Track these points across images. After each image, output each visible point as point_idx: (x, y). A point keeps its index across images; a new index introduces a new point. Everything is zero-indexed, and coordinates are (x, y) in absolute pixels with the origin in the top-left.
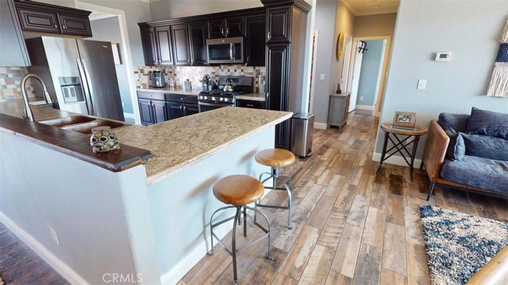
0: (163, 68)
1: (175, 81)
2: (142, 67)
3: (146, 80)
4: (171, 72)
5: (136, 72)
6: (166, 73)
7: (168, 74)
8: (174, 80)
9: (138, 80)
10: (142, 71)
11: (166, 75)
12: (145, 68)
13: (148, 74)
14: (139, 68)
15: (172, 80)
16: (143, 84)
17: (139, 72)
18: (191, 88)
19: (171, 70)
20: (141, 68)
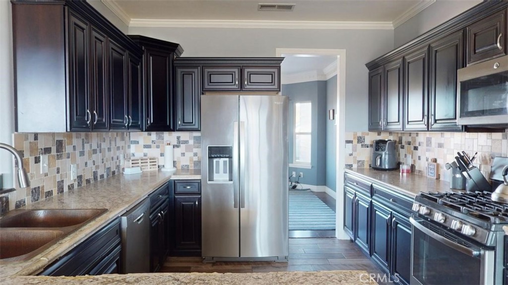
0: (400, 135)
1: (414, 161)
2: (363, 133)
3: (365, 155)
4: (409, 143)
5: (348, 142)
6: (403, 143)
7: (406, 146)
8: (412, 158)
9: (351, 155)
10: (360, 140)
11: (403, 147)
12: (368, 134)
13: (371, 146)
14: (355, 134)
15: (409, 157)
16: (359, 161)
17: (355, 141)
18: (438, 178)
19: (410, 139)
20: (359, 134)
